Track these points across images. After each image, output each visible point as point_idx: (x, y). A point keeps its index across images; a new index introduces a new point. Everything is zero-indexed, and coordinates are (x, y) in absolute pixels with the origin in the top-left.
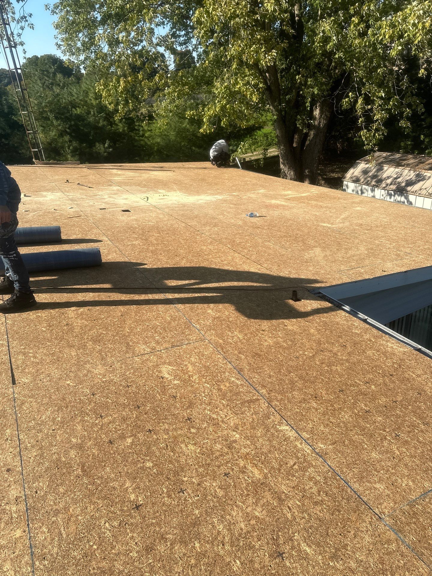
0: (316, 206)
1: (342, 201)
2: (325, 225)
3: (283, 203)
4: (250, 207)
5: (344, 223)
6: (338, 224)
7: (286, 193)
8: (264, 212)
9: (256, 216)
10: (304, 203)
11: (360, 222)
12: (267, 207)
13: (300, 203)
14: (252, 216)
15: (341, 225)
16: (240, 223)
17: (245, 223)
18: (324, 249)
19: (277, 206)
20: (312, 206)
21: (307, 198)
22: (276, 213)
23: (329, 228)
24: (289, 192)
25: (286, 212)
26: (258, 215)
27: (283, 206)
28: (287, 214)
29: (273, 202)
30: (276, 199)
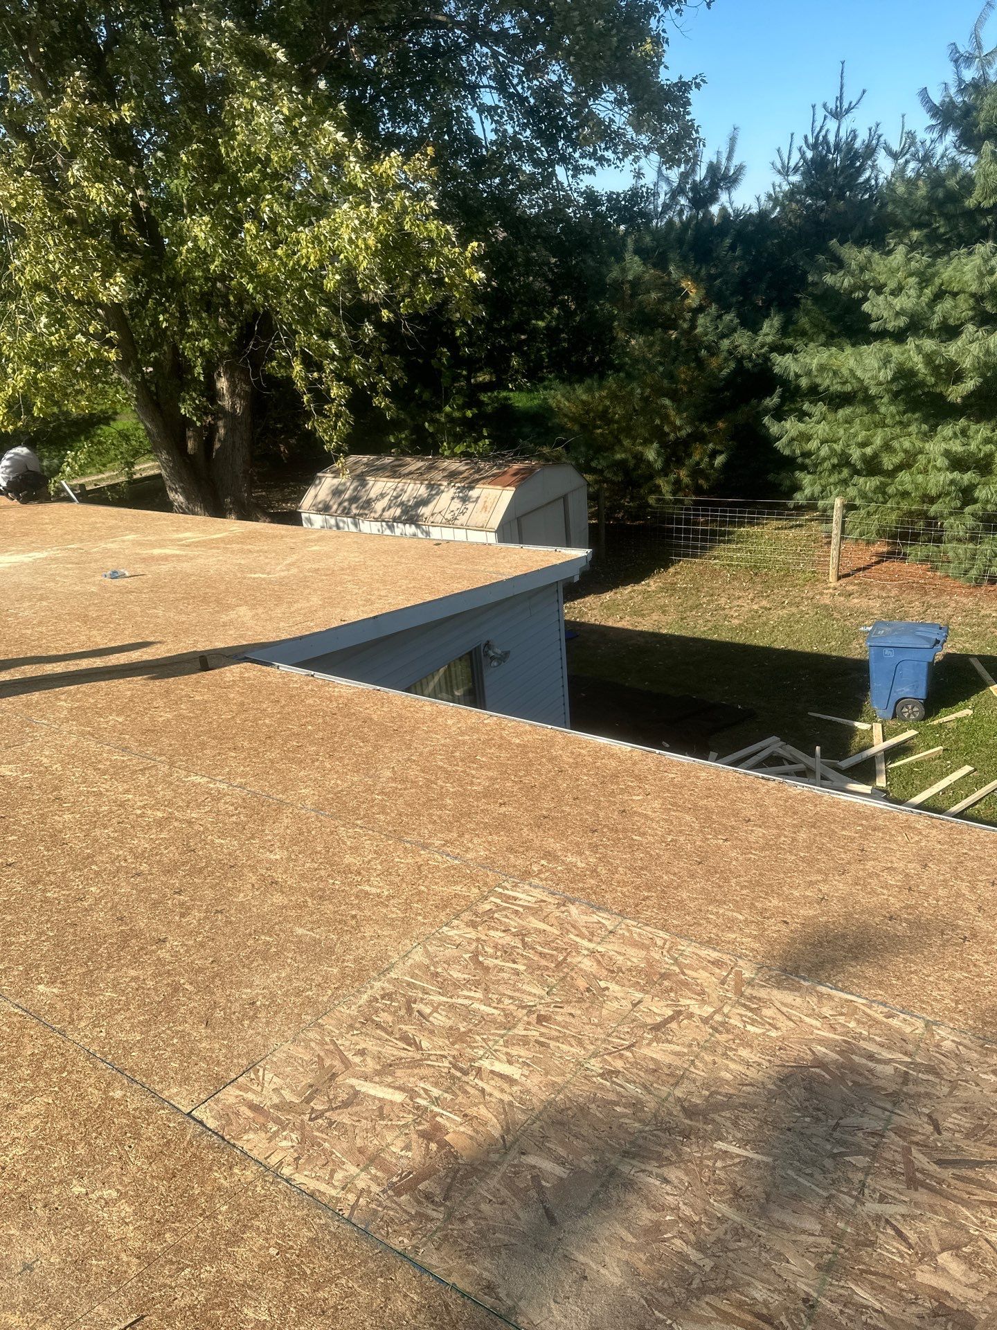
0: (242, 551)
1: (288, 540)
2: (256, 576)
3: (178, 552)
4: (111, 565)
5: (288, 570)
6: (279, 572)
7: (181, 536)
8: (139, 568)
9: (123, 576)
10: (218, 548)
11: (316, 566)
12: (144, 560)
13: (212, 548)
14: (115, 575)
15: (282, 574)
16: (94, 589)
17: (104, 588)
18: (253, 607)
19: (166, 558)
20: (233, 552)
21: (222, 540)
22: (165, 568)
23: (264, 579)
24: (187, 534)
25: (185, 565)
26: (127, 574)
27: (177, 556)
28: (186, 566)
29: (156, 552)
30: (161, 546)
